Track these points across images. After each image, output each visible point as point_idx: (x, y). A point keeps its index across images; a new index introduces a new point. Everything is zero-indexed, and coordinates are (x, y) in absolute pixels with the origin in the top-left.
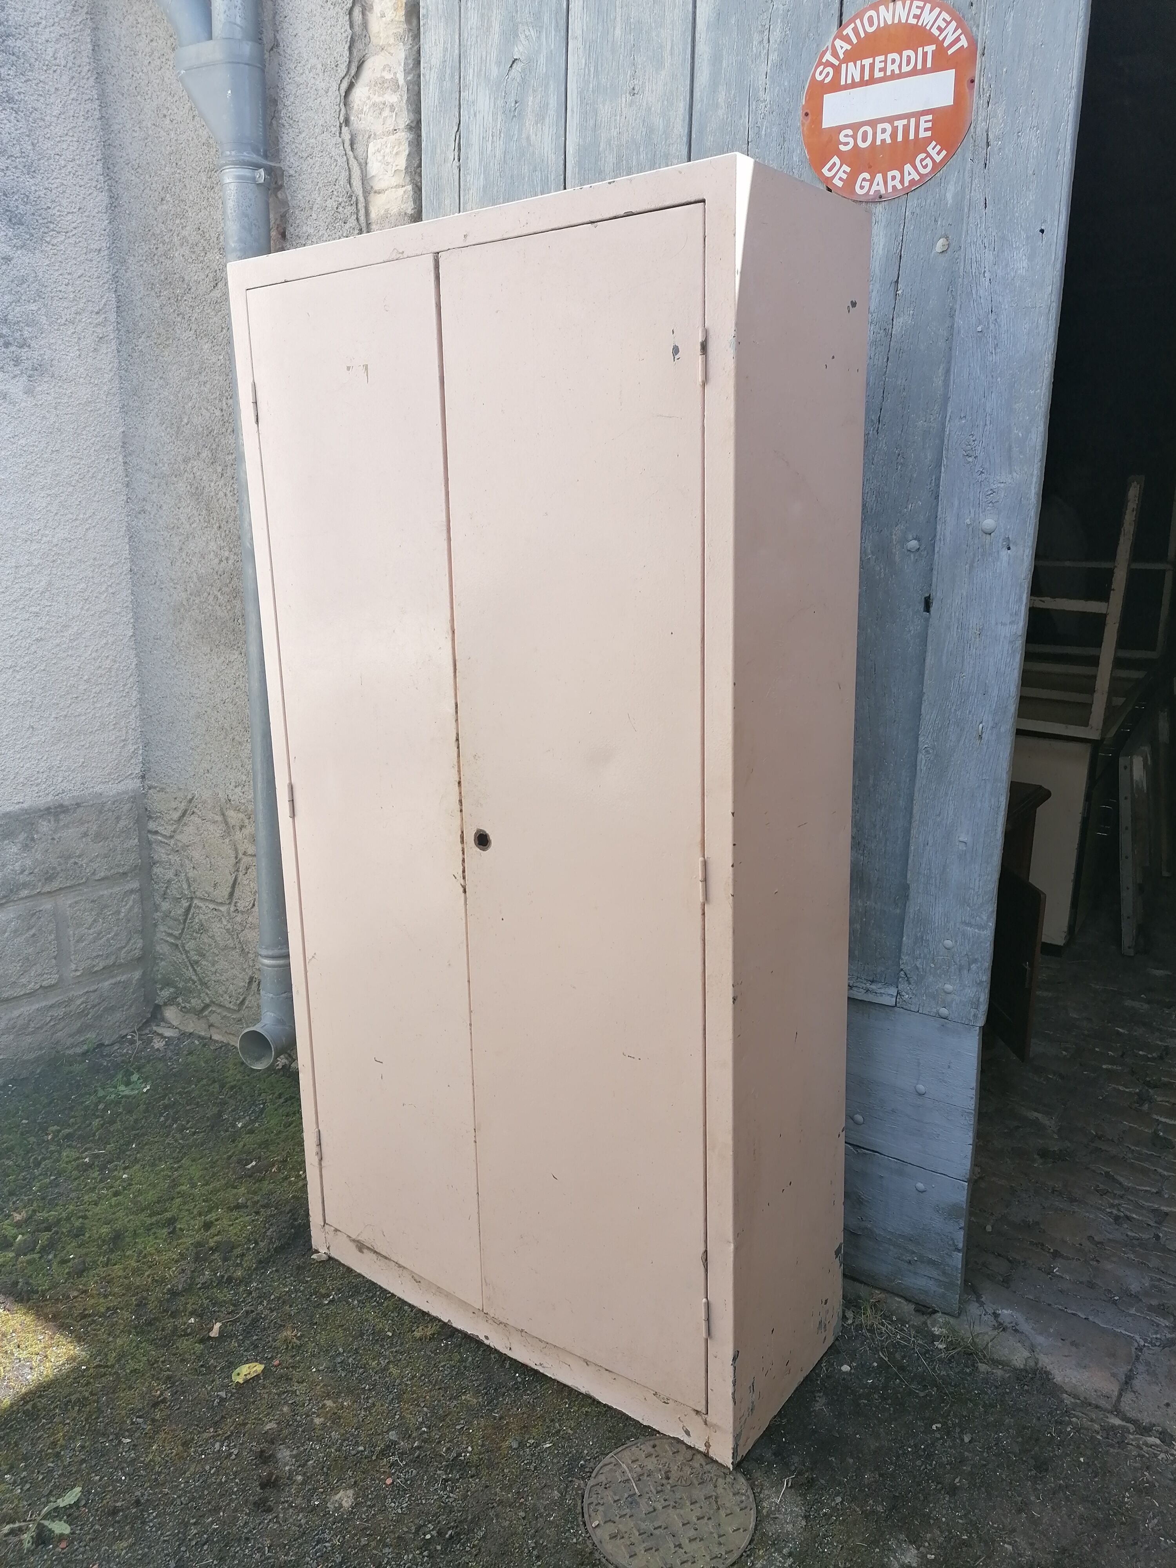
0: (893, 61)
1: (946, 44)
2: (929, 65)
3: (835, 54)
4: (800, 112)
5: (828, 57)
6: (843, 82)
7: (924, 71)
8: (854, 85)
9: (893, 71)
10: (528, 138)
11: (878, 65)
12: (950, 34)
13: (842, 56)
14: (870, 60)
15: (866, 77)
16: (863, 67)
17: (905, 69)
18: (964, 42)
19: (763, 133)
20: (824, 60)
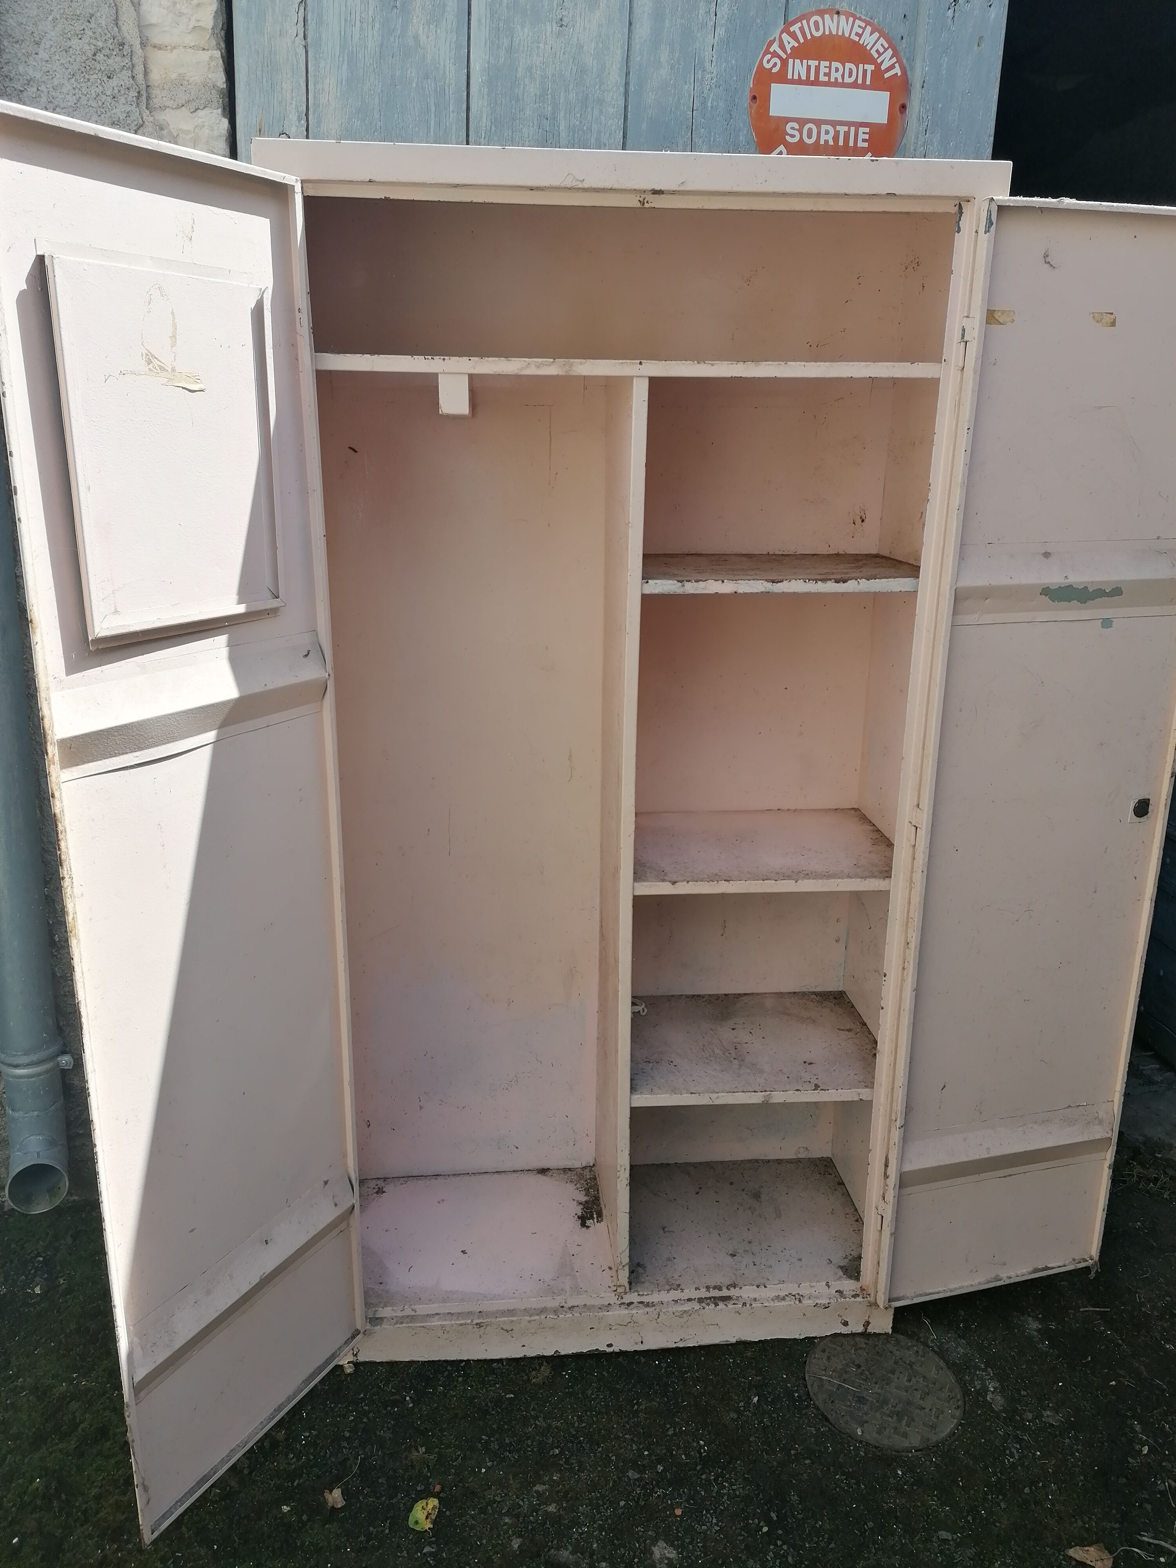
0: (837, 70)
1: (883, 67)
2: (868, 82)
3: (782, 47)
4: (747, 95)
5: (775, 47)
6: (790, 77)
7: (863, 86)
8: (799, 82)
9: (836, 79)
10: (416, 38)
11: (823, 70)
12: (887, 58)
13: (789, 51)
14: (816, 63)
15: (812, 78)
16: (809, 67)
17: (847, 80)
18: (897, 70)
19: (709, 104)
20: (771, 50)
